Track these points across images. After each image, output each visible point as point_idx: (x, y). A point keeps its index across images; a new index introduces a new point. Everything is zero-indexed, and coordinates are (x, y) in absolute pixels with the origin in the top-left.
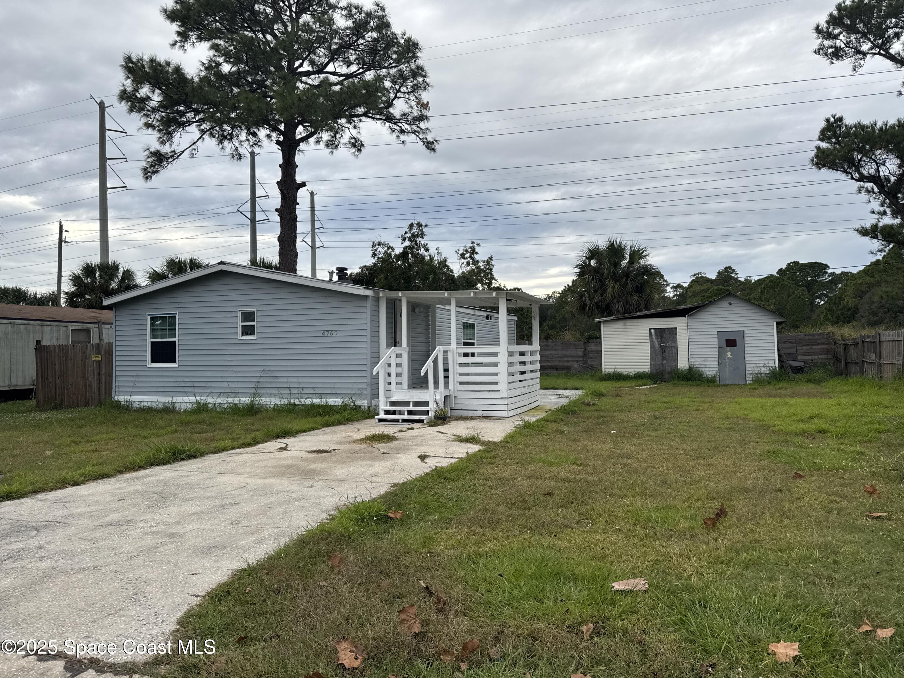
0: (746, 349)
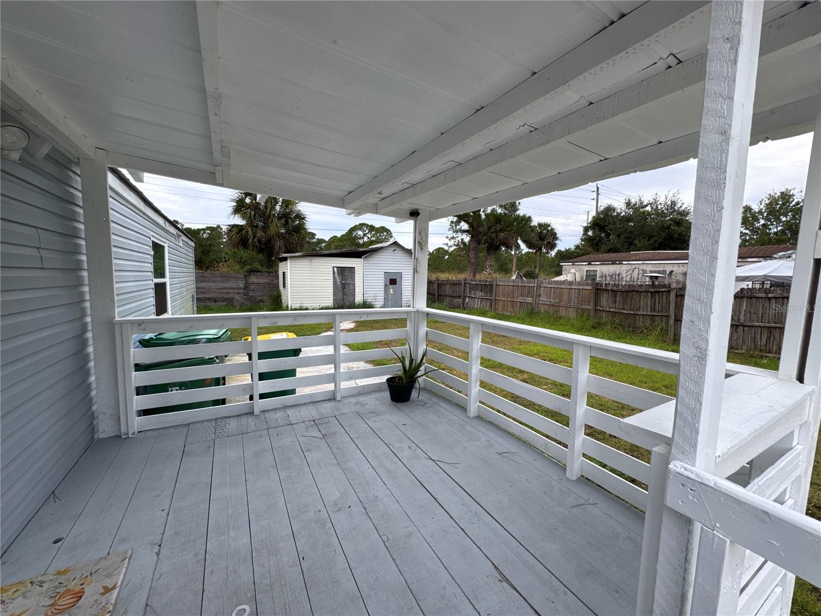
0: (403, 287)
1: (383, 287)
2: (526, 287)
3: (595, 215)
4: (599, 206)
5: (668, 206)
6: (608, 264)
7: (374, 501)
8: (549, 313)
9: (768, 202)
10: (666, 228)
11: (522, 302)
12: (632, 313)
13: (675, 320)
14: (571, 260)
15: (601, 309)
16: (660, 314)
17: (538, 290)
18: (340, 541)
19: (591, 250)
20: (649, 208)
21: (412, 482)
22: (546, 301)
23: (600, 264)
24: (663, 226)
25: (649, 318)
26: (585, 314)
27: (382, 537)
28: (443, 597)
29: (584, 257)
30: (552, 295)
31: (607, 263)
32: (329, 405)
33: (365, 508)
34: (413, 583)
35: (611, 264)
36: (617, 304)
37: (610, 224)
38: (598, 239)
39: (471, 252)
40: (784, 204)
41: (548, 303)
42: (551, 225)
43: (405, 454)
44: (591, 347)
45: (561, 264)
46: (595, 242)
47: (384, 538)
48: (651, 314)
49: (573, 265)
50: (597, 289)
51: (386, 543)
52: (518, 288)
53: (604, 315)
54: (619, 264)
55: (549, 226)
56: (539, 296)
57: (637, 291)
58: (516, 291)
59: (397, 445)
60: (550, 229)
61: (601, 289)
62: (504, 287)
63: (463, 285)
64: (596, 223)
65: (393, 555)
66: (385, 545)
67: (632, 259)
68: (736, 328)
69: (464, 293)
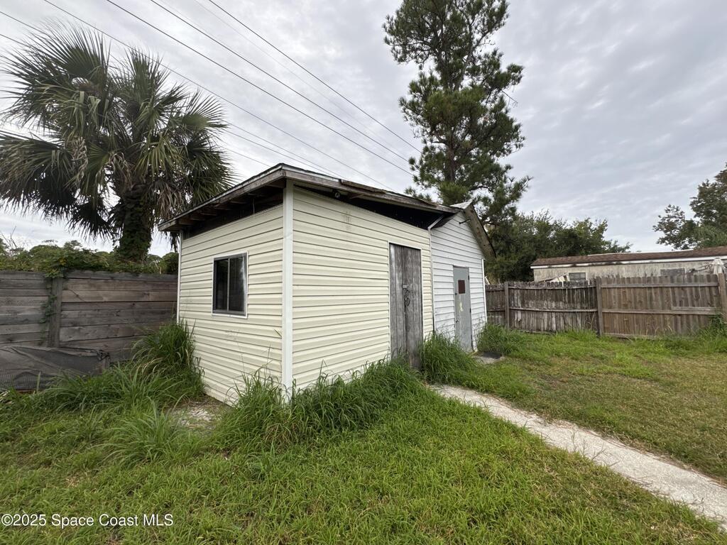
0: (471, 297)
1: (453, 298)
23: (589, 266)
35: (605, 265)
45: (532, 267)
49: (550, 268)
69: (510, 305)
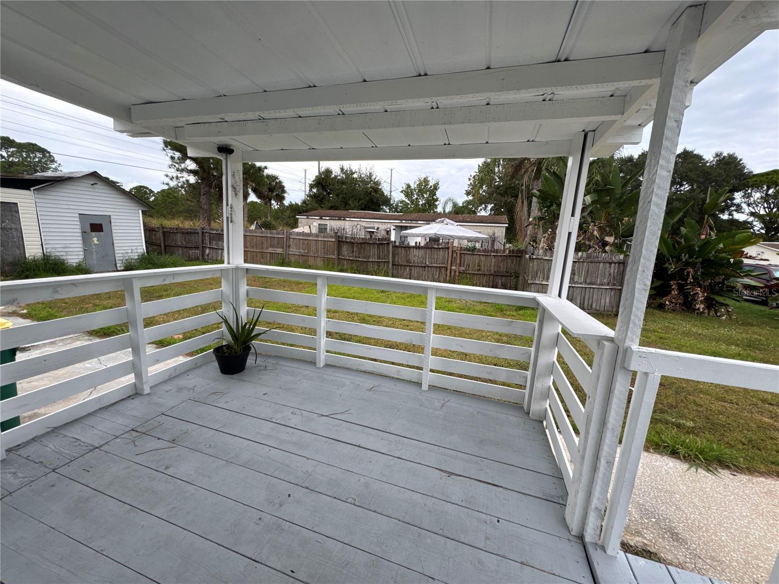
0: (114, 235)
1: (80, 234)
2: (276, 239)
3: (317, 174)
4: (321, 167)
5: (367, 176)
6: (335, 220)
7: (309, 476)
8: (299, 262)
9: (418, 183)
10: (369, 194)
11: (272, 253)
12: (365, 260)
13: (392, 265)
14: (305, 214)
15: (343, 258)
16: (383, 261)
17: (288, 241)
18: (313, 530)
19: (317, 206)
20: (355, 176)
21: (325, 442)
22: (296, 252)
23: (329, 219)
24: (367, 192)
25: (376, 264)
26: (331, 263)
27: (348, 501)
28: (430, 511)
29: (315, 212)
30: (301, 246)
31: (334, 218)
32: (135, 403)
33: (307, 488)
34: (404, 517)
35: (338, 220)
36: (354, 254)
37: (330, 184)
38: (321, 196)
39: (202, 197)
40: (425, 186)
41: (298, 253)
42: (279, 177)
43: (295, 421)
44: (438, 289)
45: (297, 217)
46: (319, 199)
47: (349, 500)
48: (378, 261)
49: (307, 218)
50: (339, 241)
51: (356, 504)
52: (267, 239)
53: (345, 263)
54: (343, 220)
55: (277, 178)
56: (289, 247)
57: (368, 243)
58: (265, 242)
59: (279, 416)
60: (278, 181)
61: (342, 241)
62: (251, 237)
63: (200, 234)
64: (319, 182)
65: (371, 508)
66: (356, 505)
67: (352, 216)
68: (425, 269)
69: (203, 243)
